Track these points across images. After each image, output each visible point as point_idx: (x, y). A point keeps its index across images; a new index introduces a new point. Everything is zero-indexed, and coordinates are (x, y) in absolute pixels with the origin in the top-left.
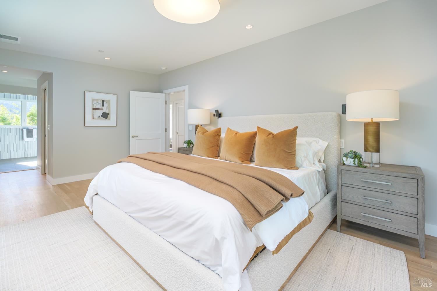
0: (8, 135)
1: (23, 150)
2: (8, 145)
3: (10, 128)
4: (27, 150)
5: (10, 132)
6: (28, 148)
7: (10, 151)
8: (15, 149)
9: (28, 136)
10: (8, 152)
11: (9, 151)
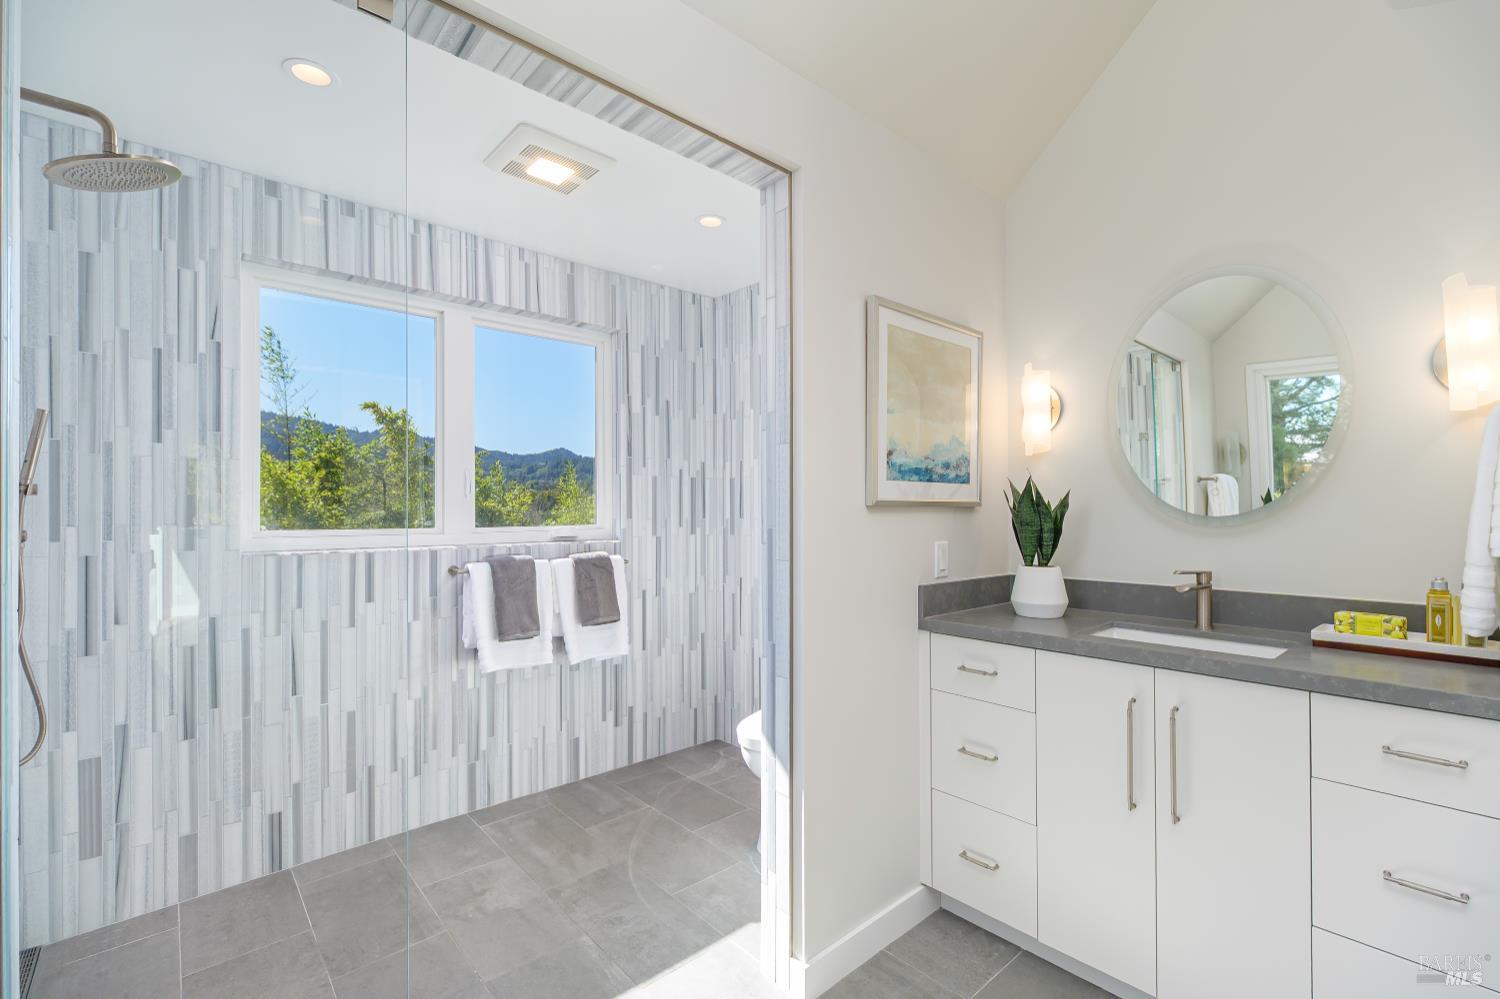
0: (352, 624)
1: (462, 748)
2: (351, 716)
3: (370, 558)
4: (483, 746)
5: (370, 598)
6: (492, 732)
7: (371, 771)
8: (406, 751)
9: (502, 633)
10: (351, 787)
11: (361, 775)
